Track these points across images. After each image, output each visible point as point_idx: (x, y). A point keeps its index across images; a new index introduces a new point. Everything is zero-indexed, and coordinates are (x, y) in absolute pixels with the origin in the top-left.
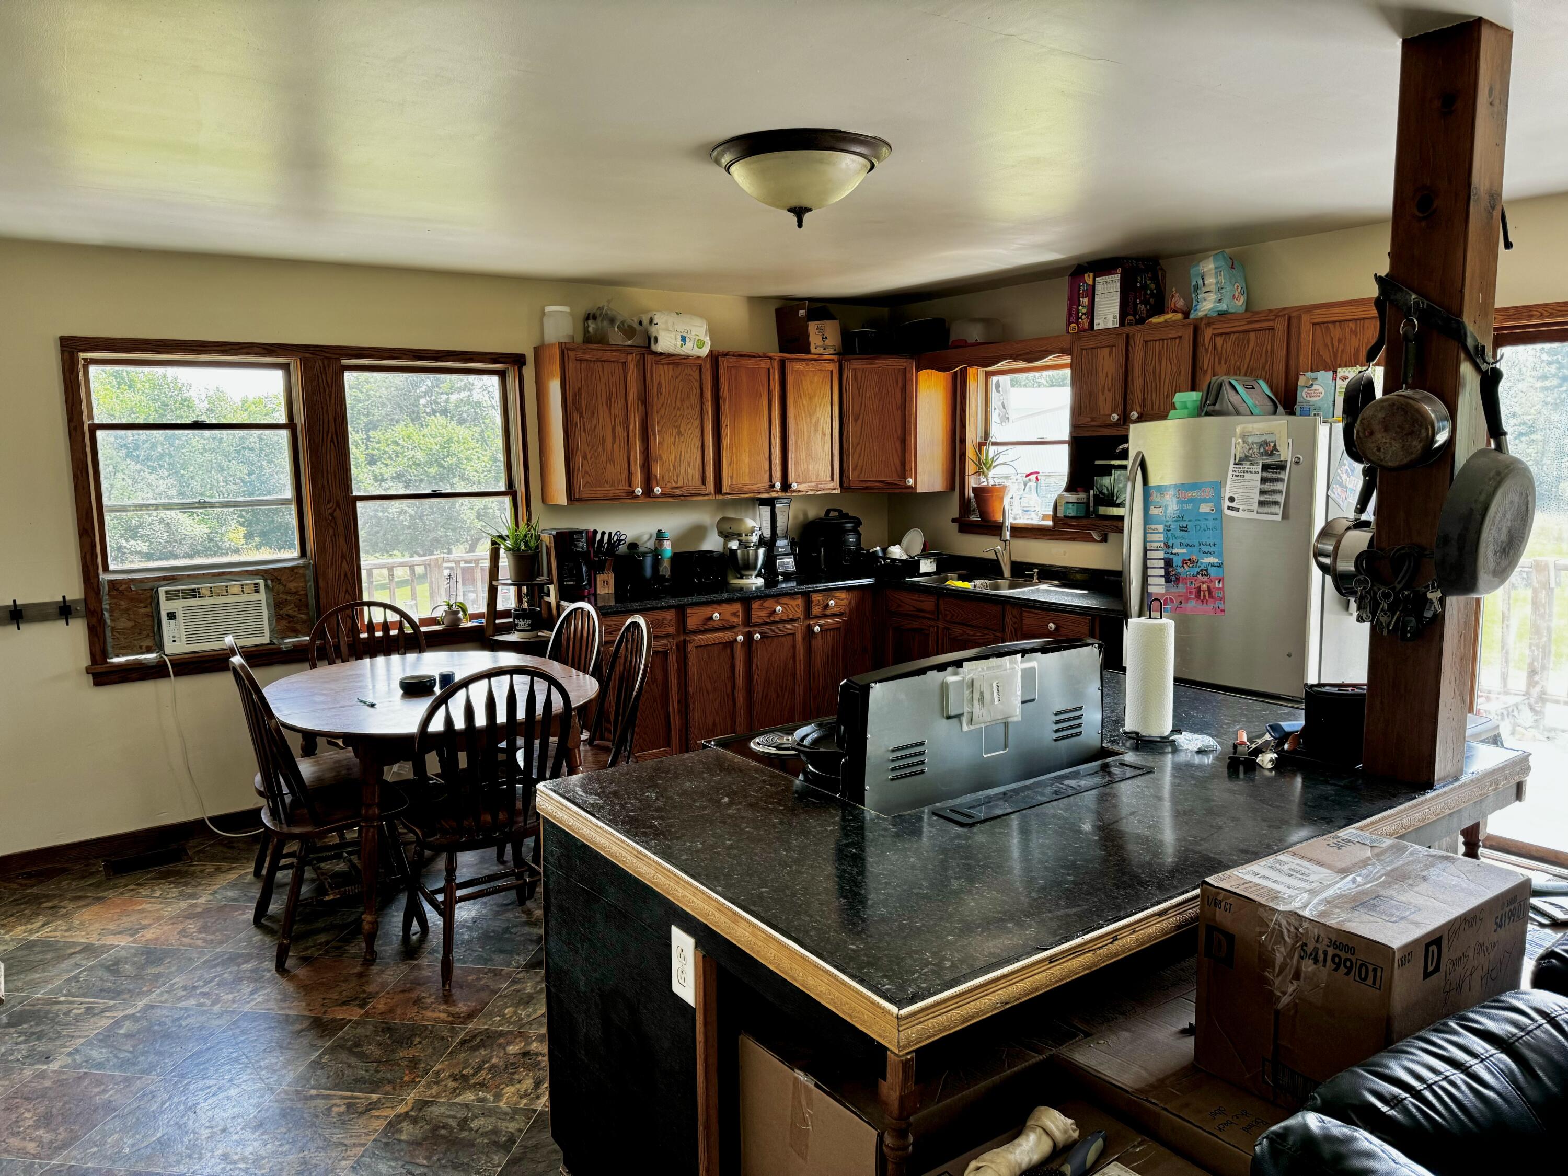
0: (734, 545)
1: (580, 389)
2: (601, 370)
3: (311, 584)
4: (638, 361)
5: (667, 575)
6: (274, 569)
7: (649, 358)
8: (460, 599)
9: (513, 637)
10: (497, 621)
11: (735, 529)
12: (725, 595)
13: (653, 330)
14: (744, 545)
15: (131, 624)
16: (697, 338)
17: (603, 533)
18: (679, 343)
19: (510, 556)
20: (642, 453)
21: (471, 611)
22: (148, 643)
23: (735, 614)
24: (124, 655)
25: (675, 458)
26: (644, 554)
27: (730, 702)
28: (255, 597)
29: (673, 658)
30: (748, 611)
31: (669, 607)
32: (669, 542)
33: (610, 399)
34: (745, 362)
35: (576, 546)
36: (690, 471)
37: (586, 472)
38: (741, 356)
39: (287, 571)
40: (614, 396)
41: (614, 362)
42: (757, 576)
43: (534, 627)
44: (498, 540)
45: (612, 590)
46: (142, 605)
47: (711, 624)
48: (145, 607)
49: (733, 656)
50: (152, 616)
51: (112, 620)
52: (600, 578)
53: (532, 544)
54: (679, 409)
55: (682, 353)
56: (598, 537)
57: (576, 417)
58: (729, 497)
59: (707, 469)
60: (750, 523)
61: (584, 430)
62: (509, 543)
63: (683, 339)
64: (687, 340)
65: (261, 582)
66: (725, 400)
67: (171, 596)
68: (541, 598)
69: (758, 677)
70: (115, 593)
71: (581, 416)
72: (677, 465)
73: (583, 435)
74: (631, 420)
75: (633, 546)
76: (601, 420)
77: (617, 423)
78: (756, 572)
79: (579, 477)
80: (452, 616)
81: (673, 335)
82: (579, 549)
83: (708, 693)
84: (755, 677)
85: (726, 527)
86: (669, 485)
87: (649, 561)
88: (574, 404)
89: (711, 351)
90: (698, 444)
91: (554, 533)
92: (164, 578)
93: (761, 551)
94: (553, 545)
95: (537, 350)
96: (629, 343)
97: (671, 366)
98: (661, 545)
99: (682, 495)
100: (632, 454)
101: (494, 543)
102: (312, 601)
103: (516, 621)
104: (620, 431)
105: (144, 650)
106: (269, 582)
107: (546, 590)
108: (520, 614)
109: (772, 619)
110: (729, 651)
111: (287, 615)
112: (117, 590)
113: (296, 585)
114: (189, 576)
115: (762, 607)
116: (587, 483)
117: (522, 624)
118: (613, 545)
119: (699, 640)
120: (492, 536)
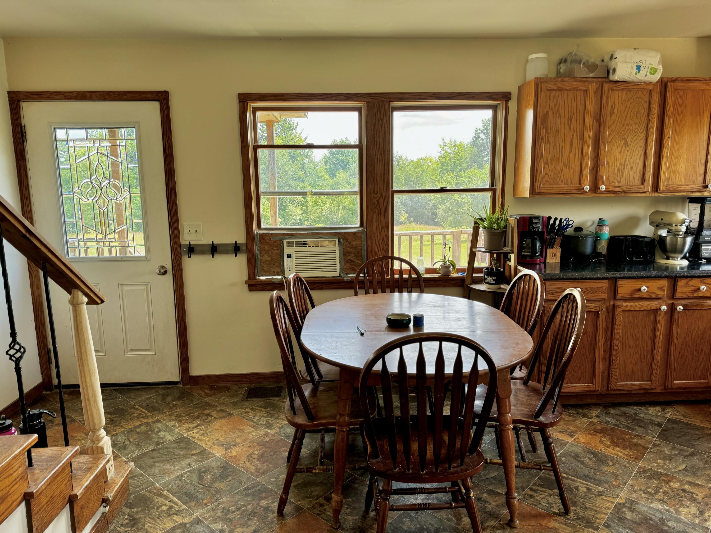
0: (663, 233)
1: (548, 112)
2: (566, 97)
3: (364, 243)
4: (597, 89)
5: (604, 252)
6: (345, 233)
7: (607, 86)
8: (451, 259)
9: (482, 287)
10: (474, 275)
11: (666, 220)
12: (654, 273)
13: (613, 64)
14: (673, 233)
15: (269, 259)
16: (651, 66)
17: (556, 219)
18: (635, 71)
19: (485, 232)
20: (593, 159)
21: (457, 267)
22: (278, 270)
23: (661, 289)
24: (266, 276)
25: (621, 162)
26: (586, 236)
27: (649, 356)
28: (333, 249)
29: (602, 318)
30: (674, 287)
31: (604, 278)
32: (607, 228)
33: (571, 118)
34: (692, 85)
35: (533, 227)
36: (632, 174)
37: (546, 174)
38: (688, 80)
39: (352, 234)
40: (575, 115)
41: (577, 90)
42: (682, 258)
43: (498, 282)
44: (479, 222)
45: (558, 260)
46: (276, 248)
47: (639, 295)
48: (277, 250)
49: (655, 321)
50: (280, 255)
51: (261, 256)
52: (549, 251)
53: (502, 225)
54: (628, 125)
55: (636, 80)
56: (552, 222)
57: (543, 132)
58: (664, 195)
59: (647, 172)
60: (681, 216)
61: (548, 142)
62: (486, 224)
63: (639, 68)
64: (642, 68)
65: (337, 240)
66: (670, 117)
67: (290, 245)
68: (505, 262)
69: (676, 340)
70: (263, 241)
71: (547, 132)
72: (621, 169)
73: (547, 146)
74: (586, 135)
75: (578, 229)
76: (562, 134)
77: (575, 137)
78: (682, 255)
79: (541, 177)
80: (445, 269)
81: (629, 65)
82: (536, 230)
83: (630, 347)
84: (674, 340)
85: (658, 219)
86: (612, 184)
87: (590, 241)
88: (542, 122)
89: (661, 79)
90: (642, 152)
91: (518, 217)
92: (288, 234)
93: (689, 239)
94: (516, 226)
95: (520, 89)
96: (591, 75)
97: (625, 92)
98: (601, 230)
99: (624, 192)
100: (585, 160)
101: (476, 223)
102: (364, 253)
103: (486, 277)
104: (576, 143)
105: (276, 273)
106: (342, 240)
107: (509, 257)
108: (490, 272)
109: (695, 295)
110: (652, 317)
111: (350, 260)
112: (264, 239)
113: (356, 243)
114: (300, 234)
115: (687, 285)
116: (547, 181)
117: (490, 279)
118: (563, 227)
119: (626, 306)
120: (475, 218)
